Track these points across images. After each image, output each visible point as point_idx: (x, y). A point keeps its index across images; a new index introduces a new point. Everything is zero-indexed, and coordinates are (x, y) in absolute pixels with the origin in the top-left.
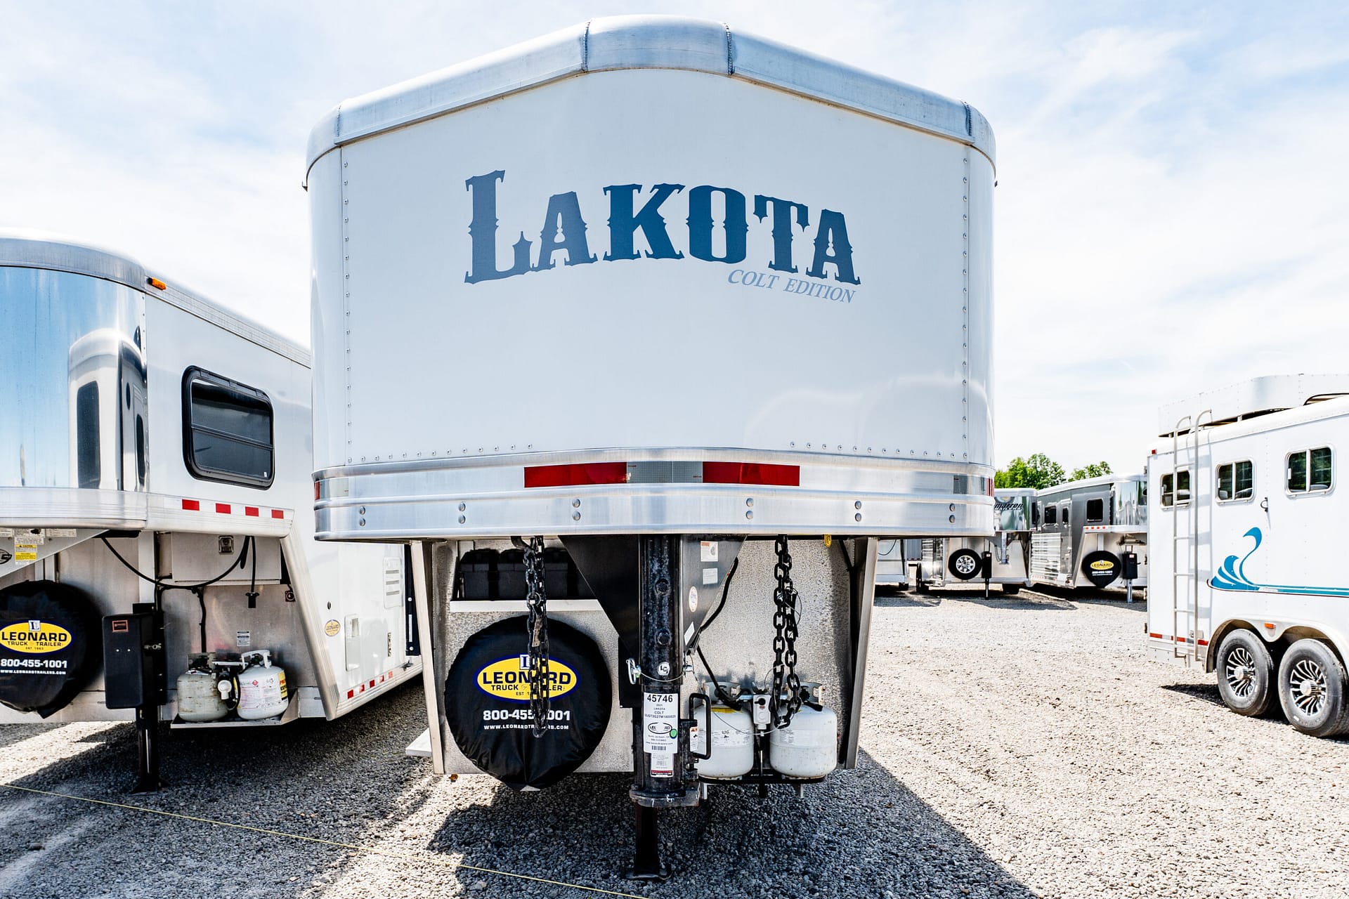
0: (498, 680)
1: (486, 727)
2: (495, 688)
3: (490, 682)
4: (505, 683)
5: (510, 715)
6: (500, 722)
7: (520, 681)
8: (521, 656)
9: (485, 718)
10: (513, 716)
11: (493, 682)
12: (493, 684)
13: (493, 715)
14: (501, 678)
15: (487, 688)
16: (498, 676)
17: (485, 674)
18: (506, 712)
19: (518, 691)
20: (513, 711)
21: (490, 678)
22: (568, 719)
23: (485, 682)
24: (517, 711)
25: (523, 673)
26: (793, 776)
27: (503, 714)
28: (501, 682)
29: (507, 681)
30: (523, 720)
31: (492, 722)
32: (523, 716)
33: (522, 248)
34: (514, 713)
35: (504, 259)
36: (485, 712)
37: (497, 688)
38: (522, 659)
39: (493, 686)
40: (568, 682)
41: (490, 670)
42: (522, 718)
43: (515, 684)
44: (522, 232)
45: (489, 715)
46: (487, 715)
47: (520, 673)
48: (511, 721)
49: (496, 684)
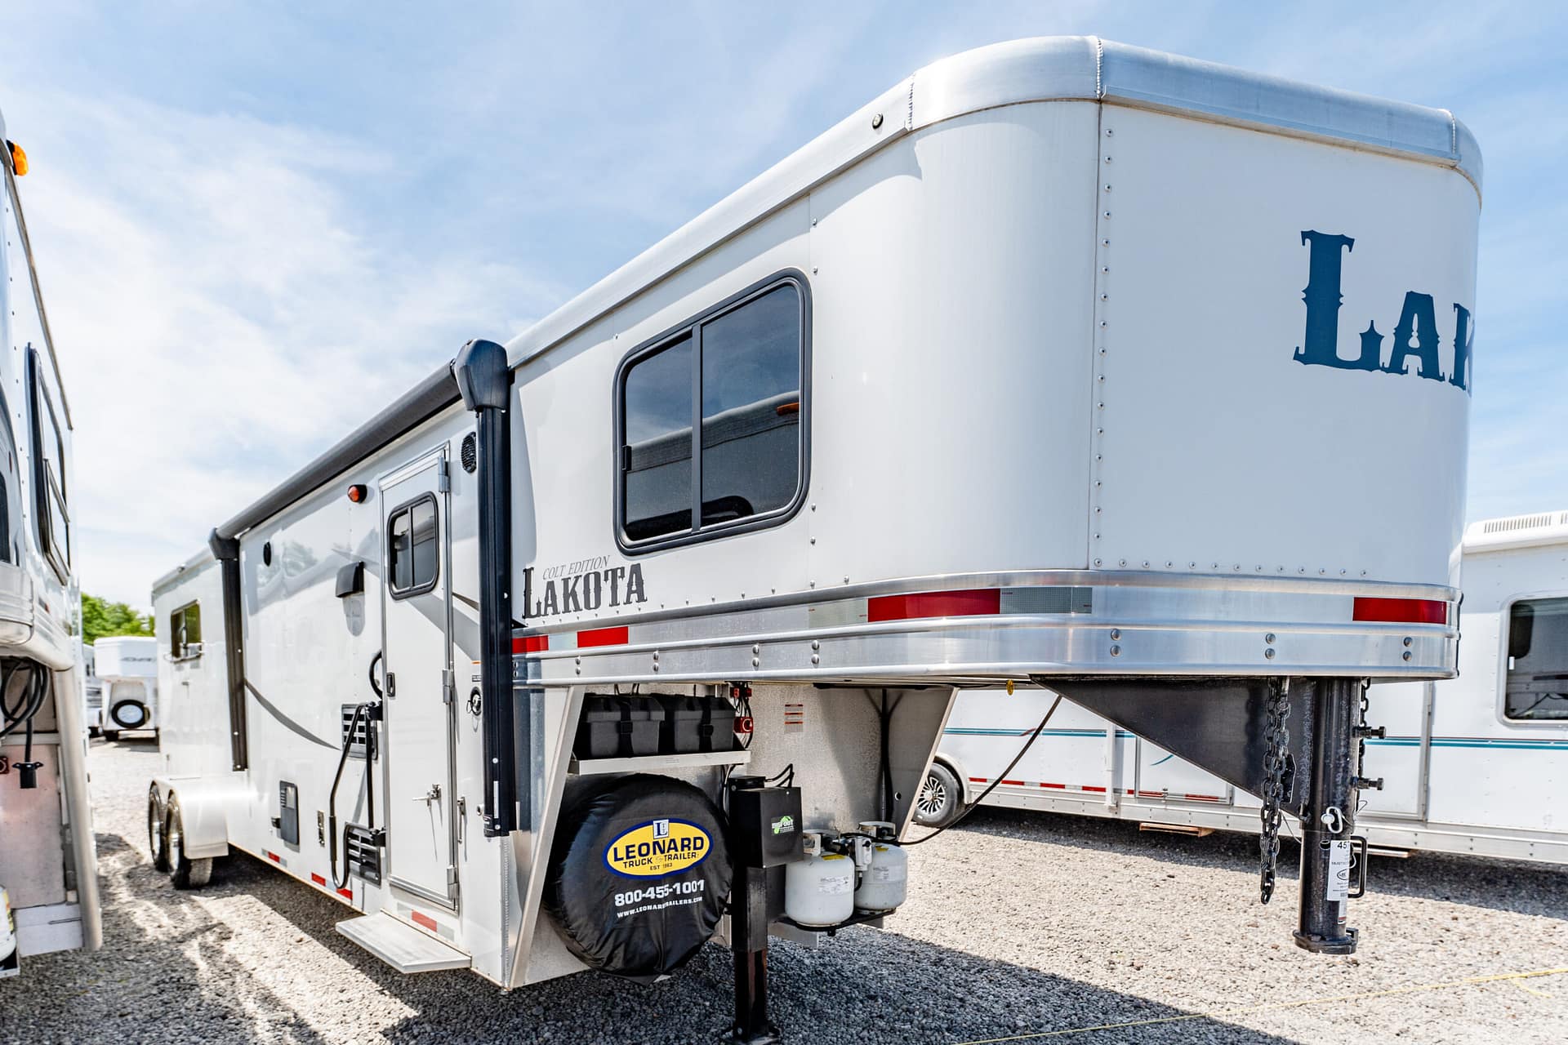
0: (631, 855)
1: (620, 915)
2: (628, 864)
3: (622, 859)
4: (638, 858)
5: (644, 895)
6: (635, 905)
7: (655, 853)
8: (655, 822)
9: (617, 904)
10: (647, 895)
11: (625, 858)
12: (625, 860)
13: (627, 898)
14: (634, 851)
15: (619, 866)
16: (631, 849)
17: (615, 849)
18: (640, 892)
19: (653, 865)
20: (647, 889)
21: (622, 853)
22: (702, 889)
23: (616, 859)
24: (651, 889)
25: (657, 843)
26: (879, 910)
27: (635, 896)
28: (634, 857)
29: (641, 855)
30: (661, 899)
31: (626, 907)
32: (661, 894)
33: (1371, 339)
34: (648, 892)
35: (1348, 346)
36: (617, 897)
37: (630, 865)
38: (656, 826)
39: (625, 863)
40: (701, 848)
41: (621, 845)
42: (658, 896)
43: (649, 857)
44: (1372, 321)
45: (622, 899)
46: (620, 900)
47: (655, 843)
48: (646, 902)
49: (629, 860)
